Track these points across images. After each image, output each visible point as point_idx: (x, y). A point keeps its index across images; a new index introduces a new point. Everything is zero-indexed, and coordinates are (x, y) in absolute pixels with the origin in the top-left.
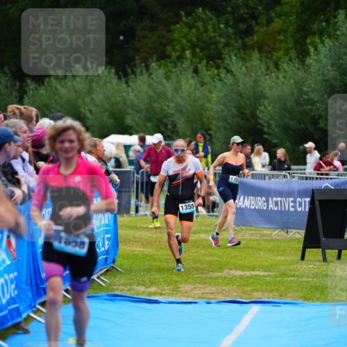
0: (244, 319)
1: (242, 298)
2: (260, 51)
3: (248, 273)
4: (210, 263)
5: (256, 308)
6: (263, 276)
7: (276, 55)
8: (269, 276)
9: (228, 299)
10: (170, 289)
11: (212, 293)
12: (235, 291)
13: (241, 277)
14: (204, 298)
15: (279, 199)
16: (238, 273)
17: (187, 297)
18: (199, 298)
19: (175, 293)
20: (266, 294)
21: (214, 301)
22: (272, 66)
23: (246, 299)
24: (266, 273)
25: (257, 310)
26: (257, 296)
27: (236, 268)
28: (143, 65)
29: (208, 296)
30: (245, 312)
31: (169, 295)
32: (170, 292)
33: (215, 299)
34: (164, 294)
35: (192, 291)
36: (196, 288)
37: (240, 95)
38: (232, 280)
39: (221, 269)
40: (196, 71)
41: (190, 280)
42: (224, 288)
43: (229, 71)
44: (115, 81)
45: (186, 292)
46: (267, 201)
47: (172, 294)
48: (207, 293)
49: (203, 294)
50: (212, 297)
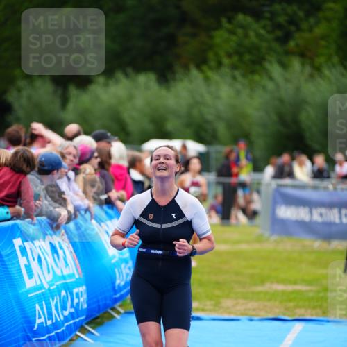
1: (284, 315)
3: (290, 288)
4: (252, 276)
5: (298, 326)
6: (307, 291)
8: (311, 291)
9: (270, 316)
10: (211, 305)
11: (254, 310)
12: (277, 307)
13: (283, 292)
14: (246, 315)
15: (323, 210)
16: (280, 287)
17: (230, 313)
18: (242, 314)
19: (217, 308)
20: (309, 311)
21: (256, 318)
23: (288, 316)
24: (308, 288)
25: (301, 328)
26: (300, 313)
27: (278, 282)
29: (251, 313)
31: (211, 310)
32: (212, 307)
33: (258, 316)
34: (207, 310)
35: (233, 306)
36: (238, 303)
38: (272, 296)
39: (263, 282)
41: (232, 295)
42: (266, 303)
45: (228, 308)
46: (311, 212)
48: (249, 309)
49: (245, 310)
50: (254, 313)
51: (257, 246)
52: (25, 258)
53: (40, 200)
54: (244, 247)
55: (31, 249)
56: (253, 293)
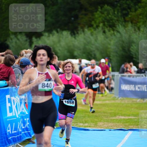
0: (125, 137)
1: (124, 128)
2: (132, 22)
3: (127, 118)
4: (111, 113)
5: (130, 132)
6: (134, 119)
7: (139, 24)
8: (136, 119)
9: (118, 129)
10: (93, 125)
11: (111, 126)
12: (121, 125)
13: (124, 119)
14: (108, 128)
15: (140, 86)
16: (123, 117)
17: (101, 128)
18: (106, 128)
19: (96, 126)
20: (135, 126)
21: (112, 129)
22: (137, 29)
23: (126, 128)
24: (135, 118)
25: (131, 133)
26: (131, 127)
27: (122, 115)
28: (81, 30)
29: (110, 127)
30: (126, 134)
31: (93, 127)
32: (93, 126)
33: (113, 129)
34: (91, 127)
35: (103, 125)
36: (104, 124)
37: (123, 42)
38: (120, 121)
39: (115, 116)
40: (104, 32)
41: (102, 121)
42: (117, 124)
43: (118, 32)
44: (70, 37)
45: (101, 126)
46: (135, 87)
47: (95, 127)
48: (110, 126)
49: (108, 126)
50: (111, 128)
51: (113, 102)
52: (10, 104)
53: (19, 79)
54: (107, 102)
55: (13, 100)
56: (111, 120)
